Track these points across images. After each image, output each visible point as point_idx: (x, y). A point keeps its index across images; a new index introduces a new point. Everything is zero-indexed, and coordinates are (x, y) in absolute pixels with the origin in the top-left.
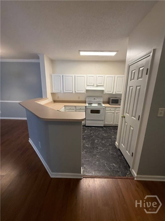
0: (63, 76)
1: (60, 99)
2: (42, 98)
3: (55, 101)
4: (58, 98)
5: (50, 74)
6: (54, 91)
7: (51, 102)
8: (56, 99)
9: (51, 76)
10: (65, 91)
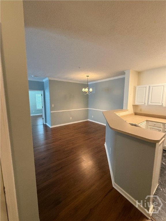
0: (150, 86)
1: (143, 112)
2: (122, 109)
3: (136, 114)
4: (141, 110)
5: (134, 86)
6: (136, 103)
7: (131, 115)
8: (138, 112)
9: (135, 88)
10: (150, 103)
